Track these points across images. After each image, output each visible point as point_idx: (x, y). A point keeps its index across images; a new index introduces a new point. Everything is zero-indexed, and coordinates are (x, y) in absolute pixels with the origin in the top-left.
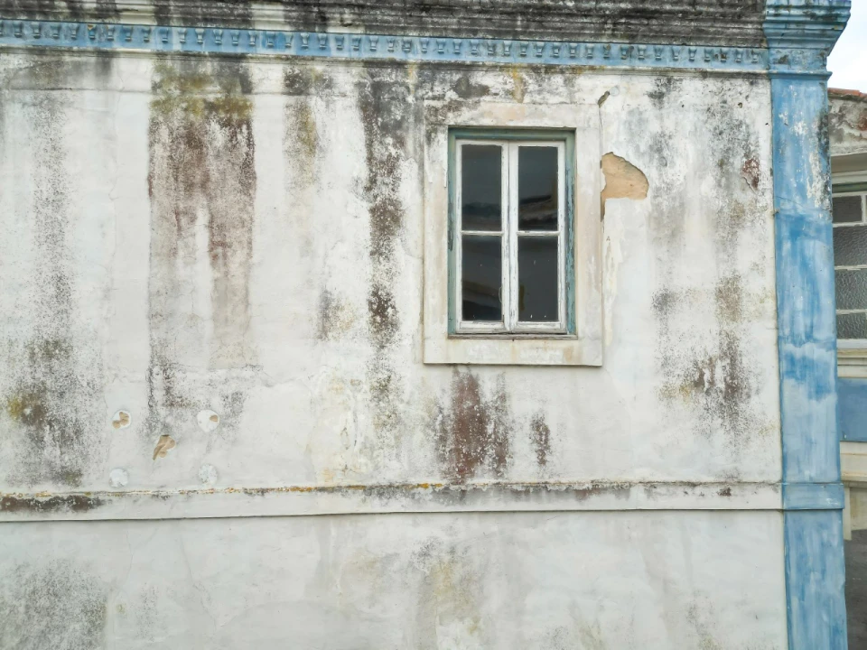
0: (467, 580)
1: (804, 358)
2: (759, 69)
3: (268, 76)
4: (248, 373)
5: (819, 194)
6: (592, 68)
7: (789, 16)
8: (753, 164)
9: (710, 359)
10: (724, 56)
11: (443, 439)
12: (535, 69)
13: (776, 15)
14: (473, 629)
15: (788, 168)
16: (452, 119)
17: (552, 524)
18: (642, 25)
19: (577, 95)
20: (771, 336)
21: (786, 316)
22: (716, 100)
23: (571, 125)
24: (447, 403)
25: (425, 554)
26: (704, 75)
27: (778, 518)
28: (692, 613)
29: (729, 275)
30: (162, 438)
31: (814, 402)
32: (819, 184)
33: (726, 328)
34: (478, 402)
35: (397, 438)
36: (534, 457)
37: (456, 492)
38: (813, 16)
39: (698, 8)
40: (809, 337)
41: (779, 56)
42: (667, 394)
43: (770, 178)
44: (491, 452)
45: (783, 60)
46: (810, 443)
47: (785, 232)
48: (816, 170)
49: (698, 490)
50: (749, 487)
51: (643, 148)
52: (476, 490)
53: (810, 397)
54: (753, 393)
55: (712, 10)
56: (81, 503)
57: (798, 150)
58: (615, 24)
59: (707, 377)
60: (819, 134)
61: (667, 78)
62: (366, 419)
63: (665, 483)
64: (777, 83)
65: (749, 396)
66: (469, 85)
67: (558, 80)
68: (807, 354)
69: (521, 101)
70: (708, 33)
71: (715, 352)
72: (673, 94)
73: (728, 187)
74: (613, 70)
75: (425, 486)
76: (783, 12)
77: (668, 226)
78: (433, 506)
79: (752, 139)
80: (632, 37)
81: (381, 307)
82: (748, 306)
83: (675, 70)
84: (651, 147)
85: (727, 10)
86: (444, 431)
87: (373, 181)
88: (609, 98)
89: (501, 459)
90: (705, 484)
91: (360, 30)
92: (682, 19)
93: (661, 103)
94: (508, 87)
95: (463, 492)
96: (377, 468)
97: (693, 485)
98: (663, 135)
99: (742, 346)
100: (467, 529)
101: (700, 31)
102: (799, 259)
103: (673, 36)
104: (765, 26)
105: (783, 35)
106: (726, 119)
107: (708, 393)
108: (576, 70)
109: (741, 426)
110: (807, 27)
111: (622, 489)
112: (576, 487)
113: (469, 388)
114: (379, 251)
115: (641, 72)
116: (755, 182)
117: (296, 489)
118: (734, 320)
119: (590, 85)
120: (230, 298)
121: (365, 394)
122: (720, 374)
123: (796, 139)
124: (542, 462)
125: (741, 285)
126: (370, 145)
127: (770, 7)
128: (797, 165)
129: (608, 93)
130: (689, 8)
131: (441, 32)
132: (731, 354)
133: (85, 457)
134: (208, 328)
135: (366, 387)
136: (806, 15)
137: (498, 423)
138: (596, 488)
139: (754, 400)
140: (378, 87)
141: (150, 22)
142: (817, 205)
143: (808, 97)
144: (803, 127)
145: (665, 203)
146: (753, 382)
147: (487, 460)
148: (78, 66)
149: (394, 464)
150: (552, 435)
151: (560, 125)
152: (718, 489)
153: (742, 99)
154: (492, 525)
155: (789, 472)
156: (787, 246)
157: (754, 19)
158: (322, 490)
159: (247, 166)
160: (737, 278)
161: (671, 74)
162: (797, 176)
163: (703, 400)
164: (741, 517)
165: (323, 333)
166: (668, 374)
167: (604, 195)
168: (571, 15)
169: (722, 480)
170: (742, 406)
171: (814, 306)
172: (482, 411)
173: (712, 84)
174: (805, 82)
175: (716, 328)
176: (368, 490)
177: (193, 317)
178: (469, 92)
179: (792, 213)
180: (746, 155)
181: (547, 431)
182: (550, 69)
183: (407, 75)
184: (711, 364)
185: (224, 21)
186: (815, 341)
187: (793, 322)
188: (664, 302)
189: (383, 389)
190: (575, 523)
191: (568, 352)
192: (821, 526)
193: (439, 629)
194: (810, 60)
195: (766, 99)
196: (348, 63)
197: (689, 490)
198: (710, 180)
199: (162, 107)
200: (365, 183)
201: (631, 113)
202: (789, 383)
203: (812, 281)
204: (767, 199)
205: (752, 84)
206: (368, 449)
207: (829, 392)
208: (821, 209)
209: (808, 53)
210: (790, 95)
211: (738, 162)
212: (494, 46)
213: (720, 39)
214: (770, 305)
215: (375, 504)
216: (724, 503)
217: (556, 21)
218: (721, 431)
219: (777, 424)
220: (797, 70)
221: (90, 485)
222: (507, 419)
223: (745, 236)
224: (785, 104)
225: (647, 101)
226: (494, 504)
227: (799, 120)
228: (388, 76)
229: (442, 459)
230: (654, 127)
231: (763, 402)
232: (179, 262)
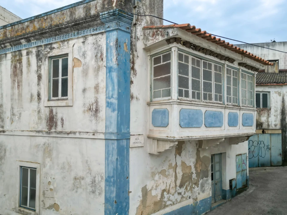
0: (50, 150)
1: (111, 102)
2: (103, 31)
3: (24, 53)
4: (22, 109)
5: (115, 60)
6: (71, 39)
7: (105, 16)
8: (102, 55)
9: (93, 103)
10: (97, 29)
11: (47, 122)
12: (62, 41)
13: (102, 17)
14: (51, 160)
15: (109, 55)
16: (49, 55)
17: (64, 140)
18: (78, 27)
19: (69, 45)
20: (105, 97)
21: (107, 92)
22: (95, 41)
23: (67, 53)
24: (48, 114)
25: (44, 144)
26: (92, 35)
27: (104, 141)
28: (87, 162)
29: (97, 83)
30: (12, 121)
31: (112, 113)
32: (115, 58)
33: (96, 96)
34: (53, 114)
35: (41, 122)
36: (61, 126)
37: (49, 133)
38: (110, 15)
39: (87, 20)
40: (112, 97)
41: (107, 27)
42: (84, 112)
43: (106, 58)
44: (55, 125)
45: (109, 27)
46: (111, 123)
47: (108, 71)
48: (115, 54)
49: (89, 134)
50: (98, 133)
51: (81, 55)
52: (52, 132)
53: (112, 112)
54: (100, 111)
55: (89, 20)
56: (4, 132)
57: (111, 50)
58: (73, 28)
59: (91, 108)
60: (116, 44)
61: (85, 37)
62: (37, 118)
63: (83, 132)
64: (107, 33)
65: (100, 112)
66: (52, 47)
67: (66, 43)
68: (112, 101)
69: (60, 49)
70: (91, 25)
71: (94, 102)
72: (87, 41)
73: (97, 62)
74: (75, 38)
75: (44, 131)
76: (104, 16)
77: (85, 73)
78: (45, 135)
79: (102, 49)
80: (78, 30)
81: (39, 95)
82: (100, 90)
83: (87, 35)
84: (82, 54)
85: (93, 19)
86: (48, 120)
87: (38, 70)
88: (75, 45)
89: (56, 126)
90: (90, 132)
91: (36, 41)
92: (85, 23)
93: (84, 44)
94: (58, 46)
95: (50, 132)
96: (38, 127)
97: (88, 133)
98: (85, 51)
99: (99, 100)
100: (51, 140)
101: (89, 25)
102: (110, 77)
103: (85, 28)
104: (101, 20)
105: (106, 21)
106: (97, 45)
107: (92, 111)
108: (69, 40)
109: (98, 119)
110: (110, 18)
111: (75, 133)
112: (67, 132)
113: (51, 111)
114: (39, 84)
115: (80, 37)
116: (102, 60)
117: (28, 131)
118: (97, 94)
119: (71, 43)
120: (20, 95)
121: (37, 113)
122: (94, 107)
123: (111, 47)
124: (62, 127)
125: (99, 85)
126: (37, 63)
127: (101, 15)
128: (111, 54)
129: (74, 44)
130: (85, 20)
131: (47, 37)
132: (97, 102)
133: (4, 124)
134: (17, 101)
135: (37, 111)
136: (108, 15)
137: (56, 119)
138: (70, 133)
139: (101, 112)
140: (39, 51)
141: (10, 47)
142: (115, 63)
143: (114, 35)
144: (112, 44)
145: (85, 67)
146: (101, 109)
147: (54, 126)
148: (3, 57)
149: (40, 127)
150: (64, 121)
151: (65, 53)
152: (92, 134)
153: (100, 39)
154: (54, 139)
155: (107, 130)
156: (108, 74)
157: (98, 19)
158: (30, 131)
159: (22, 70)
160: (98, 84)
161: (86, 37)
162: (111, 56)
163: (91, 113)
164: (97, 141)
165: (31, 101)
166: (85, 107)
167: (73, 67)
168: (65, 28)
169: (94, 132)
170: (98, 114)
171: (113, 89)
172: (53, 116)
173: (94, 37)
174: (113, 32)
175: (94, 96)
176: (36, 131)
177: (16, 99)
178: (52, 49)
179: (109, 66)
180: (101, 53)
181: (63, 120)
182: (64, 41)
183: (42, 47)
184: (93, 105)
185: (19, 44)
186: (113, 98)
187: (109, 94)
188: (84, 90)
189: (39, 112)
190: (67, 140)
191: (66, 103)
192: (113, 144)
193: (46, 159)
194: (114, 26)
195: (105, 38)
196: (34, 47)
197: (87, 134)
198: (94, 60)
199: (12, 62)
200: (36, 71)
201: (79, 47)
202: (108, 108)
203: (113, 83)
204: (105, 64)
205: (102, 35)
206: (37, 124)
207: (116, 110)
208: (116, 64)
209: (114, 24)
210: (110, 36)
211: (99, 55)
212: (55, 38)
213: (94, 26)
214: (105, 90)
215: (37, 134)
216: (93, 137)
217: (63, 30)
218: (94, 120)
219: (105, 118)
220: (111, 29)
221: (5, 129)
222: (57, 118)
223: (100, 73)
224: (108, 38)
225: (82, 44)
226: (54, 135)
227: (112, 42)
228: (40, 48)
229: (47, 126)
230: (83, 50)
231: (102, 114)
232: (14, 89)
